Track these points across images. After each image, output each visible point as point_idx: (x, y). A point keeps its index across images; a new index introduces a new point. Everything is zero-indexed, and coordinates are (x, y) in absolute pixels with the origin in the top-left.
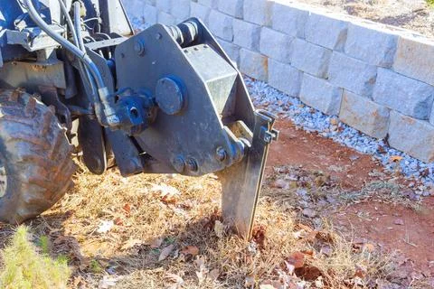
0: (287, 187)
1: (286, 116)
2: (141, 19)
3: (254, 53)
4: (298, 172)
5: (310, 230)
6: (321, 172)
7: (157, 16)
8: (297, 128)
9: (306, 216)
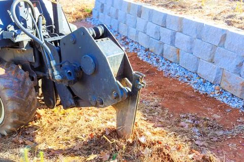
0: (187, 127)
1: (189, 84)
3: (172, 47)
4: (194, 118)
5: (199, 154)
6: (208, 118)
7: (118, 25)
8: (195, 91)
9: (197, 145)
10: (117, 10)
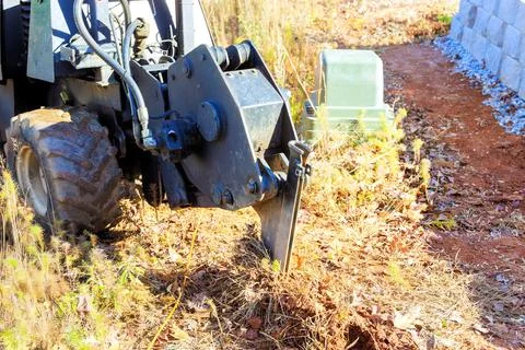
2: (481, 62)
10: (504, 25)
